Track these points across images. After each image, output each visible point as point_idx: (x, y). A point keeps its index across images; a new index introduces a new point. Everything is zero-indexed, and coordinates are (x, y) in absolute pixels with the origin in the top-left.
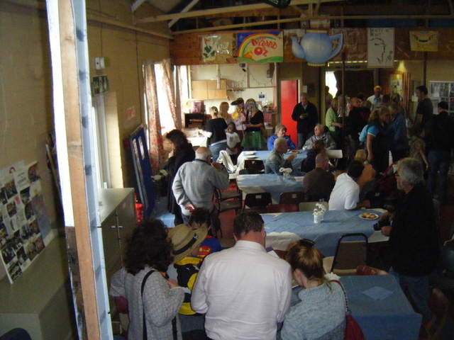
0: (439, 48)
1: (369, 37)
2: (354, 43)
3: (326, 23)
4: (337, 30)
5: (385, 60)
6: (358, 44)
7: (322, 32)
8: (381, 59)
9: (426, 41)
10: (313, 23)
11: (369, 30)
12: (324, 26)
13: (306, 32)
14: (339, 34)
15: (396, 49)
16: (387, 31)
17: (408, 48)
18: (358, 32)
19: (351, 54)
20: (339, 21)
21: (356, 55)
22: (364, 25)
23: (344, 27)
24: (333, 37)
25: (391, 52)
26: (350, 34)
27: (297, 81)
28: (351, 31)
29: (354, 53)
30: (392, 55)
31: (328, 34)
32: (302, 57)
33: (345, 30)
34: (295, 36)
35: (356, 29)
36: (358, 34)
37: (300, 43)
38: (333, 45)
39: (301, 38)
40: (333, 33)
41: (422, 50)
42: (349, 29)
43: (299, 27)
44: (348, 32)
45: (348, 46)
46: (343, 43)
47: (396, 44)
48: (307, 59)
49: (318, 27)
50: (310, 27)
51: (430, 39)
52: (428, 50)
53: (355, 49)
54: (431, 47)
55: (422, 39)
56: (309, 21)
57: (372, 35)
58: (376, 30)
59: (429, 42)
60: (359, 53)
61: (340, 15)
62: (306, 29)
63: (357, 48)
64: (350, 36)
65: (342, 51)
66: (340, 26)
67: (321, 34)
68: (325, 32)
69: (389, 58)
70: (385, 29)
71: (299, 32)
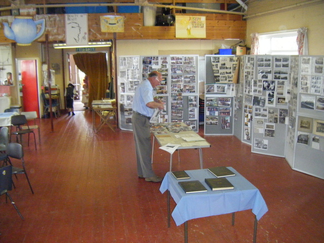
0: (125, 29)
1: (67, 22)
2: (55, 27)
3: (32, 11)
4: (40, 16)
5: (80, 40)
6: (58, 27)
7: (28, 18)
8: (77, 39)
9: (115, 24)
10: (22, 11)
11: (66, 16)
12: (31, 13)
13: (15, 19)
14: (42, 19)
15: (89, 31)
16: (82, 16)
17: (99, 30)
18: (57, 17)
19: (52, 35)
20: (42, 9)
21: (57, 36)
22: (63, 11)
23: (46, 14)
24: (37, 22)
25: (85, 33)
26: (52, 19)
27: (36, 61)
28: (52, 17)
29: (56, 34)
30: (87, 36)
31: (33, 20)
32: (13, 38)
33: (47, 16)
34: (7, 21)
35: (56, 15)
36: (58, 19)
37: (10, 28)
38: (37, 28)
39: (11, 23)
40: (37, 19)
41: (112, 31)
42: (50, 15)
43: (11, 14)
44: (49, 18)
45: (50, 29)
46: (46, 26)
47: (90, 27)
48: (17, 40)
49: (26, 14)
50: (19, 15)
51: (118, 22)
52: (117, 31)
53: (55, 31)
54: (119, 28)
55: (111, 22)
56: (19, 10)
57: (69, 19)
58: (73, 16)
59: (117, 24)
60: (59, 34)
61: (43, 4)
62: (16, 15)
63: (58, 30)
64: (51, 21)
65: (45, 33)
66: (43, 13)
67: (28, 19)
68: (31, 18)
69: (84, 38)
70: (79, 15)
71: (10, 18)
